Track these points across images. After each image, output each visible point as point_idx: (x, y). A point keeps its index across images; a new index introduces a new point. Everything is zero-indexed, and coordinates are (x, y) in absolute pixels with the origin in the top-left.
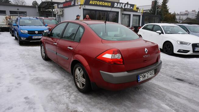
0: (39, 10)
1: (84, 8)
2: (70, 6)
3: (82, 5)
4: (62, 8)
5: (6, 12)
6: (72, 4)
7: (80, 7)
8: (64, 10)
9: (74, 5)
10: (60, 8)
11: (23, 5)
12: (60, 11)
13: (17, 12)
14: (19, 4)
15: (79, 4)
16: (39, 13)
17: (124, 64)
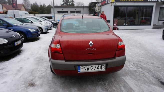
0: (89, 9)
1: (115, 5)
2: (105, 4)
3: (113, 2)
4: (100, 6)
5: (68, 12)
6: (106, 2)
7: (111, 4)
8: (101, 8)
9: (108, 3)
10: (99, 6)
11: (82, 6)
12: (98, 9)
13: (75, 11)
14: (80, 6)
15: (111, 2)
16: (89, 11)
17: (63, 53)
